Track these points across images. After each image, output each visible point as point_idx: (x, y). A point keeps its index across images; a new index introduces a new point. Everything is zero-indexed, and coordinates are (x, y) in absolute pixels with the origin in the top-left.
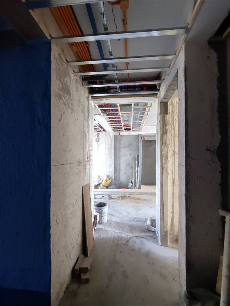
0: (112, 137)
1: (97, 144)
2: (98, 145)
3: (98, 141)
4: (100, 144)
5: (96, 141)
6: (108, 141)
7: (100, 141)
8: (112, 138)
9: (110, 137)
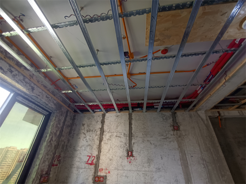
0: (207, 120)
1: (177, 134)
2: (180, 137)
3: (175, 128)
4: (184, 134)
5: (172, 128)
6: (199, 128)
7: (181, 128)
8: (206, 122)
9: (202, 119)
